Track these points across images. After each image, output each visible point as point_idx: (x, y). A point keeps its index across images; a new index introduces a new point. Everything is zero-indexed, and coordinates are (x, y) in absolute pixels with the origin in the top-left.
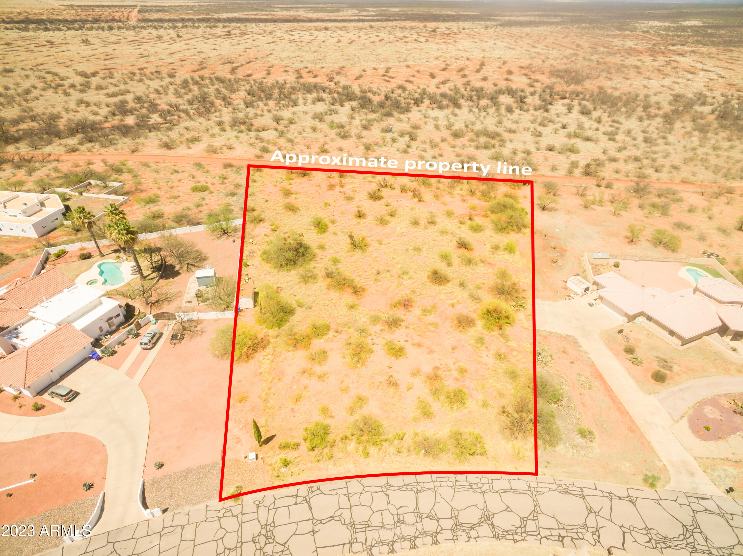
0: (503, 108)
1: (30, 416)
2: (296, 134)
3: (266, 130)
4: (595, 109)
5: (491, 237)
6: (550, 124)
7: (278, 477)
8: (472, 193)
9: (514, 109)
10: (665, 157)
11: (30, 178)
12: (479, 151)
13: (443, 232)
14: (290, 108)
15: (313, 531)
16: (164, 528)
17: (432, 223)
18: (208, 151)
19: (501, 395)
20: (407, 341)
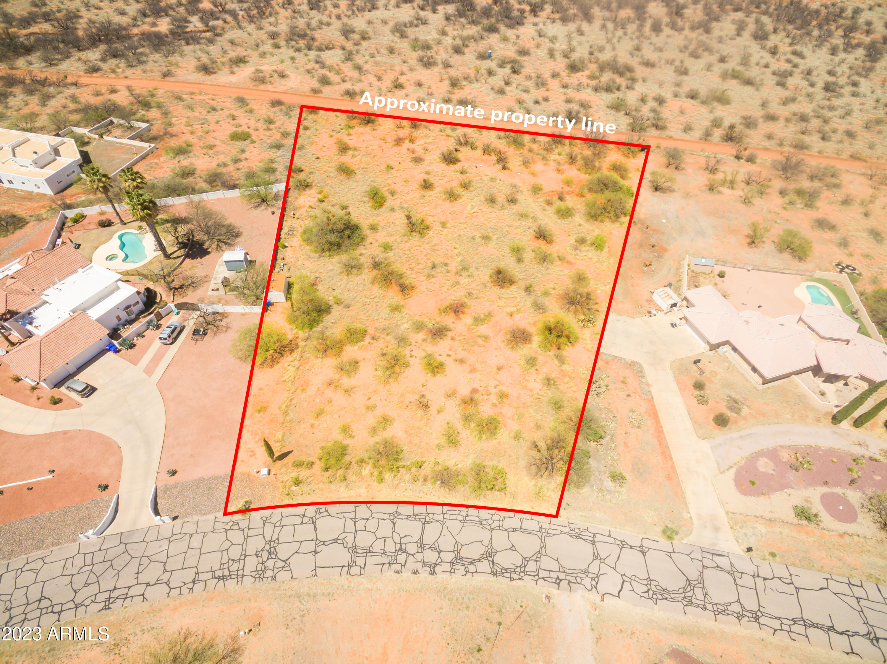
0: (648, 24)
1: (48, 409)
2: (367, 57)
3: (331, 49)
4: (775, 31)
5: (580, 225)
6: (706, 53)
7: (288, 495)
8: (572, 159)
9: (663, 27)
10: (842, 117)
11: (44, 108)
12: (598, 94)
13: (523, 216)
14: (367, 13)
15: (315, 551)
16: (173, 535)
17: (512, 201)
18: (255, 80)
19: (538, 427)
20: (449, 356)
